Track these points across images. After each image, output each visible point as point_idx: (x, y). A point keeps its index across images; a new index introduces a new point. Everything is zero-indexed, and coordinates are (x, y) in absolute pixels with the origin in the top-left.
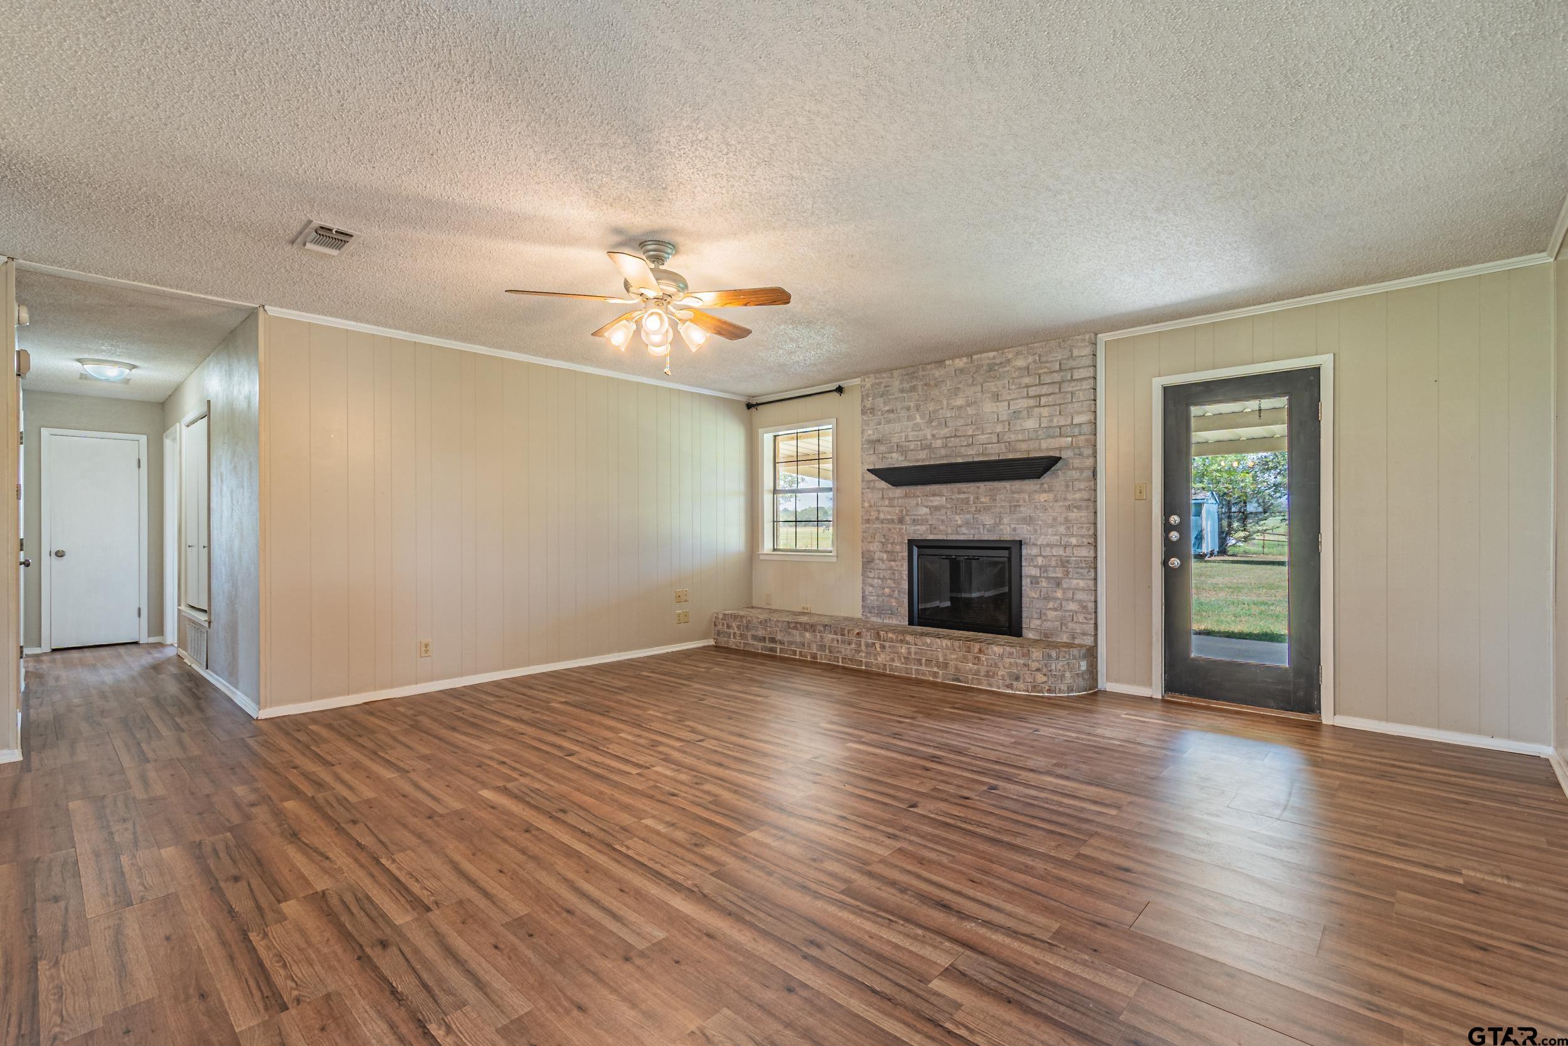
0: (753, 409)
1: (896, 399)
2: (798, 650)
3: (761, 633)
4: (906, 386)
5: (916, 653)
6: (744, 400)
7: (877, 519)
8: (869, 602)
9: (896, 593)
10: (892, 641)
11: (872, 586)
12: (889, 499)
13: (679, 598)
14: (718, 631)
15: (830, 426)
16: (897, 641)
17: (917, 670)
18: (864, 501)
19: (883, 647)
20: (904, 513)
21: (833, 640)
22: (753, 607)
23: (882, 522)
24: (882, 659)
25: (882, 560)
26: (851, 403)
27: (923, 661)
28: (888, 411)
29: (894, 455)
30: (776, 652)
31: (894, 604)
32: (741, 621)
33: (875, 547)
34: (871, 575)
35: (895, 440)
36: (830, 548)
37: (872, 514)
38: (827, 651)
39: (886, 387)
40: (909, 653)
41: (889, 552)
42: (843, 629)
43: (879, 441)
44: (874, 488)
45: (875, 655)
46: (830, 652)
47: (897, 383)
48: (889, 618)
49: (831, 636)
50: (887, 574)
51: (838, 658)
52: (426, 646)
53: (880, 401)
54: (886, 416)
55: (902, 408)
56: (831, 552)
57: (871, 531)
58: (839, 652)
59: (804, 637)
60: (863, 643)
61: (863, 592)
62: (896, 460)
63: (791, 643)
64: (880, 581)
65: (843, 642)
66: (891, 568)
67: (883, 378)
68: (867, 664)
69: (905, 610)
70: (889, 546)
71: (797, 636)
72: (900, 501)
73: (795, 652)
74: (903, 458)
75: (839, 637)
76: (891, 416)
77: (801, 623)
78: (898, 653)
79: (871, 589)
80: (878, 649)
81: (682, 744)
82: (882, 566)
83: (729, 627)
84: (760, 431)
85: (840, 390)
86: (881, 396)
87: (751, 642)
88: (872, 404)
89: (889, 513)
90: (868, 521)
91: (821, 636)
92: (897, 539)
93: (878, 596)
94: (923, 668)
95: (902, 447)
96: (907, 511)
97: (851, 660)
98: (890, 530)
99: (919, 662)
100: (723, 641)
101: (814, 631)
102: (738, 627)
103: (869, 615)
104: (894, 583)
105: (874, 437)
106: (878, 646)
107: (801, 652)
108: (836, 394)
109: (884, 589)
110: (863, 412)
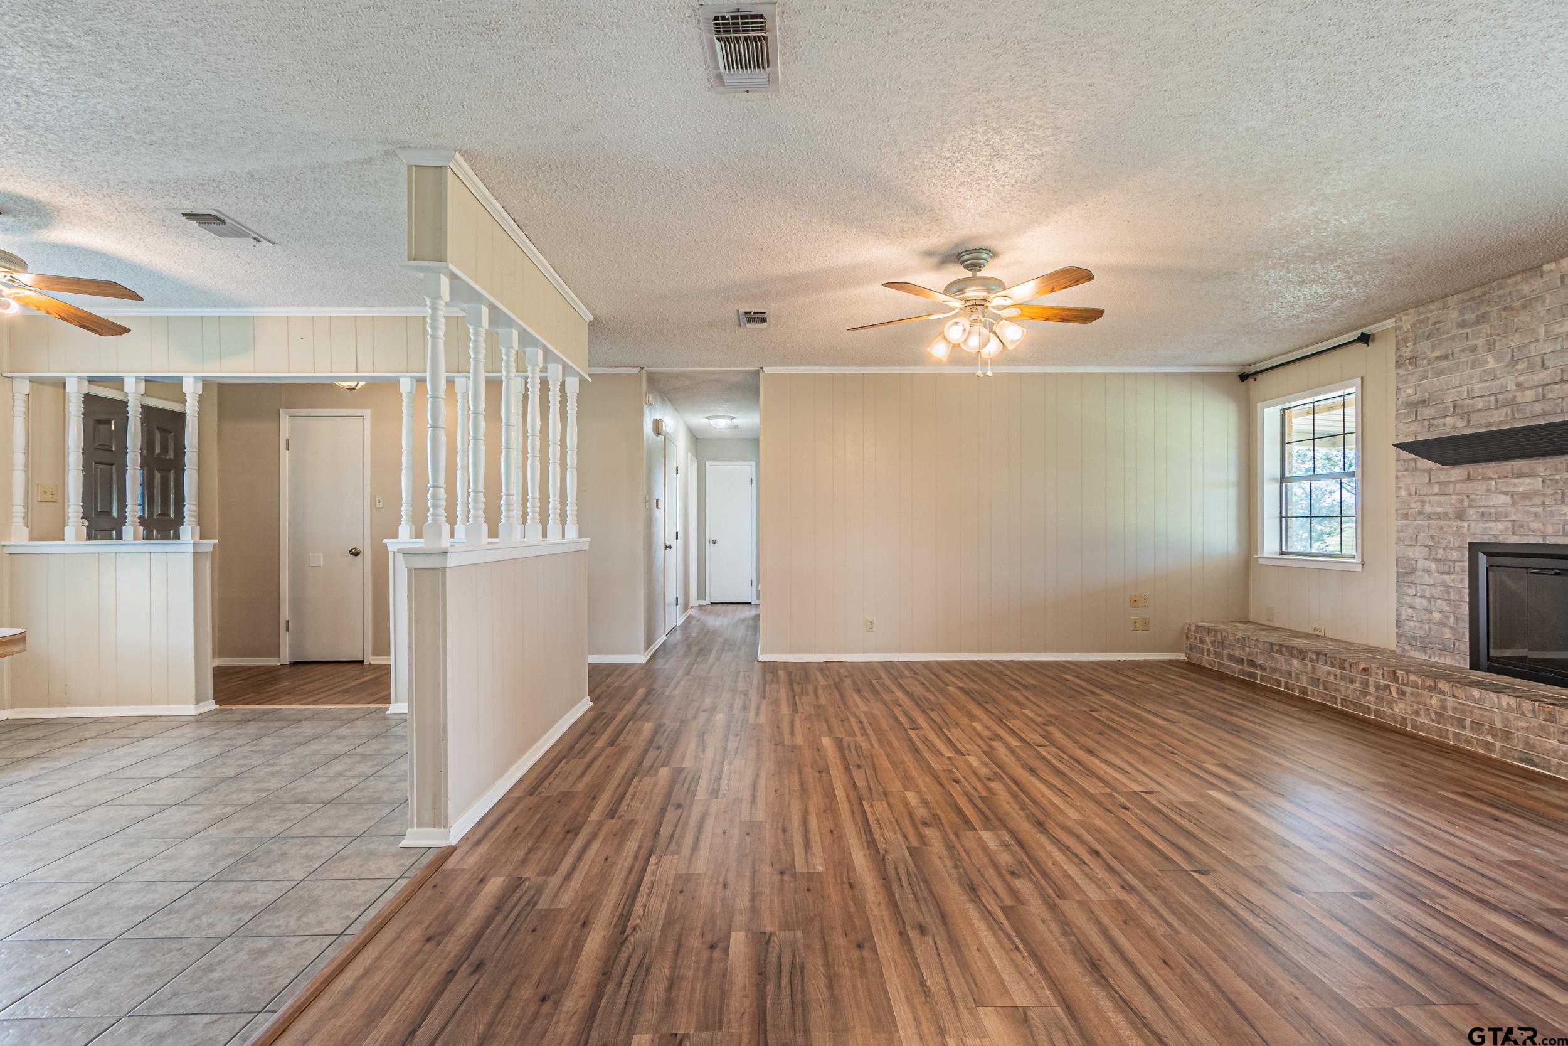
0: (1251, 381)
1: (1453, 338)
2: (1283, 680)
3: (1238, 653)
4: (1470, 316)
5: (1454, 709)
6: (1236, 370)
7: (1421, 512)
8: (1407, 629)
9: (1452, 619)
10: (1415, 685)
11: (1411, 607)
12: (1440, 484)
13: (1134, 604)
14: (1191, 645)
15: (1352, 390)
16: (1423, 688)
17: (1455, 734)
18: (1400, 488)
19: (1402, 693)
20: (1466, 504)
21: (1329, 673)
22: (1249, 622)
23: (1429, 517)
24: (1400, 709)
25: (1429, 572)
26: (1381, 356)
27: (1468, 722)
28: (1439, 358)
29: (1449, 420)
30: (1256, 678)
31: (1448, 636)
32: (1215, 636)
33: (1417, 552)
34: (1411, 592)
35: (1450, 397)
36: (1354, 553)
37: (1413, 505)
38: (1321, 687)
39: (1435, 323)
40: (1444, 707)
41: (1440, 560)
42: (1342, 661)
43: (1424, 402)
44: (1416, 469)
45: (1389, 703)
46: (1325, 689)
47: (1454, 315)
48: (1440, 655)
49: (1326, 668)
50: (1437, 592)
51: (1336, 698)
52: (871, 623)
53: (1424, 346)
54: (1436, 364)
55: (1463, 351)
56: (1354, 558)
57: (1411, 530)
58: (1338, 691)
59: (1291, 665)
60: (1371, 684)
61: (1398, 615)
62: (1453, 426)
63: (1274, 670)
64: (1425, 602)
65: (1343, 678)
66: (1443, 584)
67: (1431, 311)
68: (1377, 713)
69: (1465, 647)
70: (1441, 551)
71: (1281, 662)
72: (1458, 486)
73: (1279, 683)
74: (1464, 423)
75: (1338, 671)
76: (1445, 363)
77: (1287, 647)
78: (1425, 704)
79: (1410, 611)
80: (1395, 695)
81: (1019, 744)
82: (1428, 580)
83: (1202, 641)
84: (1259, 405)
85: (1365, 339)
86: (1428, 338)
87: (1226, 662)
88: (1413, 351)
89: (1440, 504)
90: (1406, 516)
91: (1313, 667)
92: (1453, 541)
93: (1422, 622)
94: (1467, 733)
95: (1462, 407)
96: (1472, 501)
97: (1355, 704)
98: (1442, 528)
99: (1461, 723)
100: (1196, 657)
101: (1304, 659)
102: (1213, 643)
103: (1407, 647)
104: (1449, 605)
105: (1417, 398)
106: (1393, 690)
107: (1286, 683)
108: (1363, 345)
109: (1431, 612)
110: (1399, 364)
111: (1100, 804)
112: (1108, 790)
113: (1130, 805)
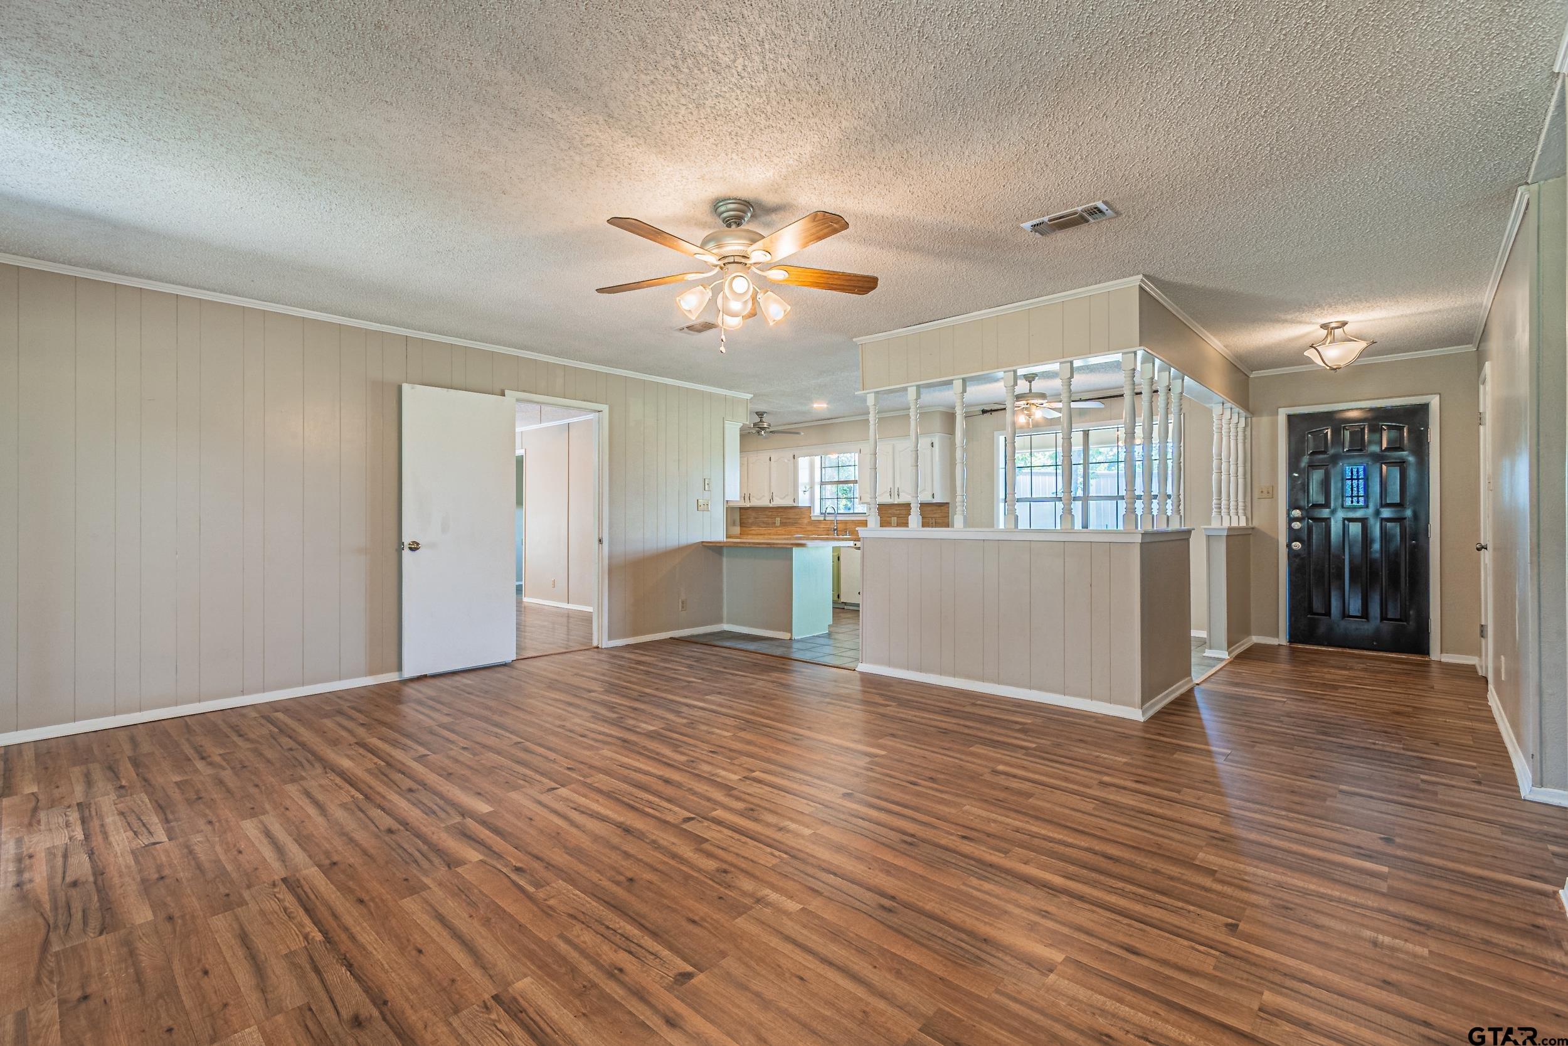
111: (591, 767)
112: (588, 781)
113: (567, 772)
